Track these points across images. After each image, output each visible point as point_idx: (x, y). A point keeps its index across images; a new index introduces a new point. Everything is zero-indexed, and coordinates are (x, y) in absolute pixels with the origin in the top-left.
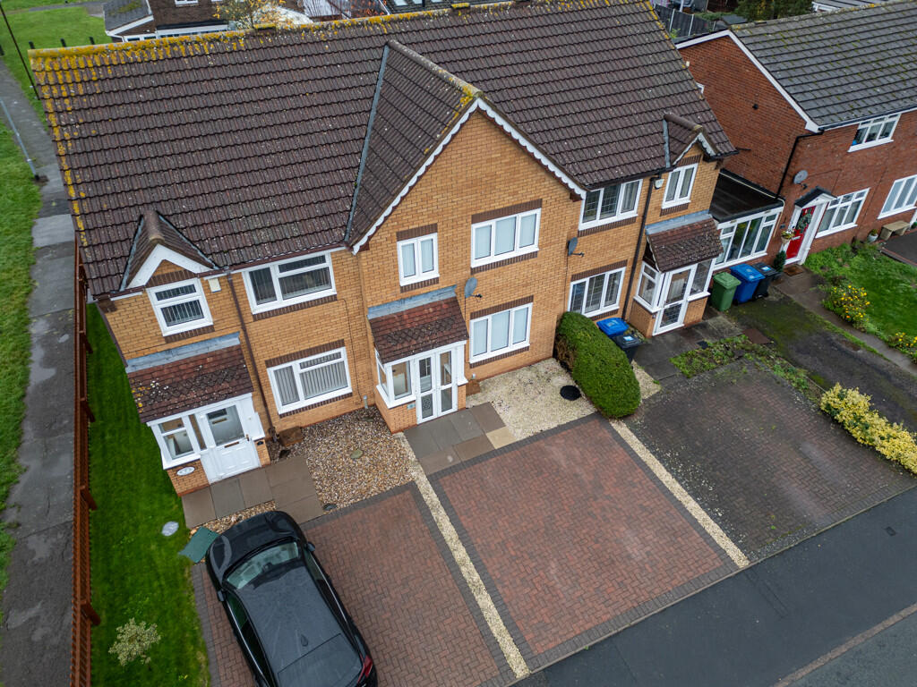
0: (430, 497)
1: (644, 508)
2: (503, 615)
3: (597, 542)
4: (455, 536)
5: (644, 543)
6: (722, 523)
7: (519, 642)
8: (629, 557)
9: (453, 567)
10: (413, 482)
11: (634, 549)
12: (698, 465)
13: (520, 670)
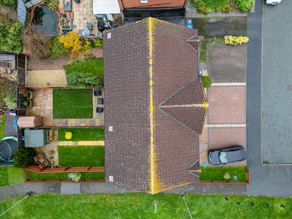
0: (212, 126)
2: (236, 124)
4: (221, 125)
5: (236, 96)
6: (238, 82)
8: (237, 100)
9: (226, 128)
10: (208, 127)
12: (226, 77)
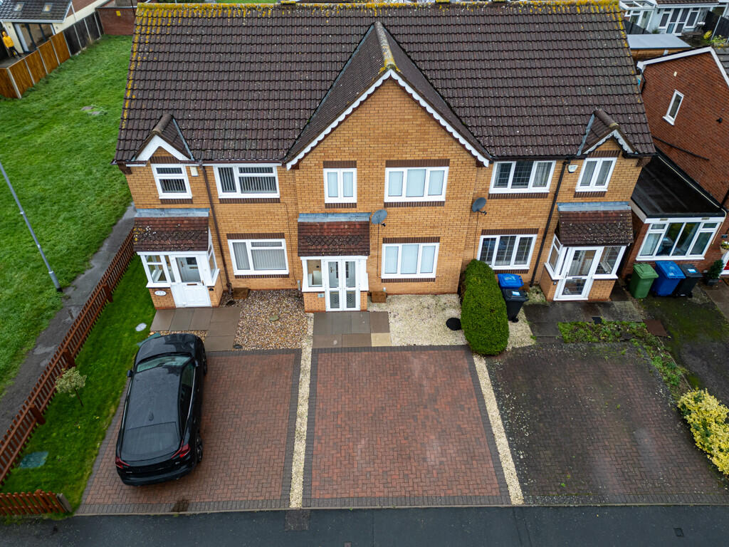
0: (306, 363)
1: (459, 428)
2: (308, 462)
3: (406, 439)
4: (307, 396)
5: (443, 453)
6: (519, 465)
7: (307, 484)
8: (424, 460)
9: (293, 415)
10: (301, 349)
11: (433, 455)
12: (528, 412)
13: (296, 502)
